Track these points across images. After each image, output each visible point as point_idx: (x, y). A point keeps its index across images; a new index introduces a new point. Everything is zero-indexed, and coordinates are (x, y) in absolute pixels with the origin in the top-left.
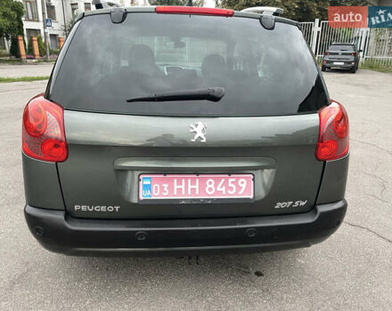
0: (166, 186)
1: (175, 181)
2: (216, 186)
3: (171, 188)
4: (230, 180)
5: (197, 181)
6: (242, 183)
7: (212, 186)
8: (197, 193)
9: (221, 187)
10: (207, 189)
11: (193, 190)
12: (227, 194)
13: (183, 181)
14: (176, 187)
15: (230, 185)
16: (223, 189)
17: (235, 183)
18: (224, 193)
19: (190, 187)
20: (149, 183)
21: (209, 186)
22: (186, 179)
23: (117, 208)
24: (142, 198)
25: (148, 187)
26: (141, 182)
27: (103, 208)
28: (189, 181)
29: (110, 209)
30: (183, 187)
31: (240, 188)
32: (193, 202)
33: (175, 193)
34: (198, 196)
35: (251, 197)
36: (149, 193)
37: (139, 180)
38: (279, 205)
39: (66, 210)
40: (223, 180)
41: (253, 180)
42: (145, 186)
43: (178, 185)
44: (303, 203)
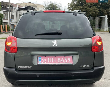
0: (46, 60)
1: (48, 58)
2: (61, 60)
3: (47, 61)
4: (65, 58)
5: (55, 58)
6: (69, 59)
7: (60, 60)
8: (55, 62)
9: (62, 60)
10: (58, 61)
11: (54, 61)
12: (64, 62)
13: (51, 58)
14: (49, 60)
15: (65, 60)
16: (63, 61)
17: (67, 59)
18: (63, 62)
19: (53, 60)
20: (40, 59)
21: (59, 60)
22: (52, 58)
23: (31, 67)
24: (38, 63)
25: (40, 60)
26: (38, 59)
27: (27, 67)
28: (53, 58)
29: (29, 67)
30: (51, 60)
31: (68, 61)
32: (54, 65)
33: (48, 62)
34: (55, 63)
35: (72, 63)
36: (40, 62)
37: (38, 58)
38: (81, 66)
39: (16, 68)
40: (63, 58)
41: (72, 58)
42: (39, 60)
43: (49, 59)
44: (89, 66)
